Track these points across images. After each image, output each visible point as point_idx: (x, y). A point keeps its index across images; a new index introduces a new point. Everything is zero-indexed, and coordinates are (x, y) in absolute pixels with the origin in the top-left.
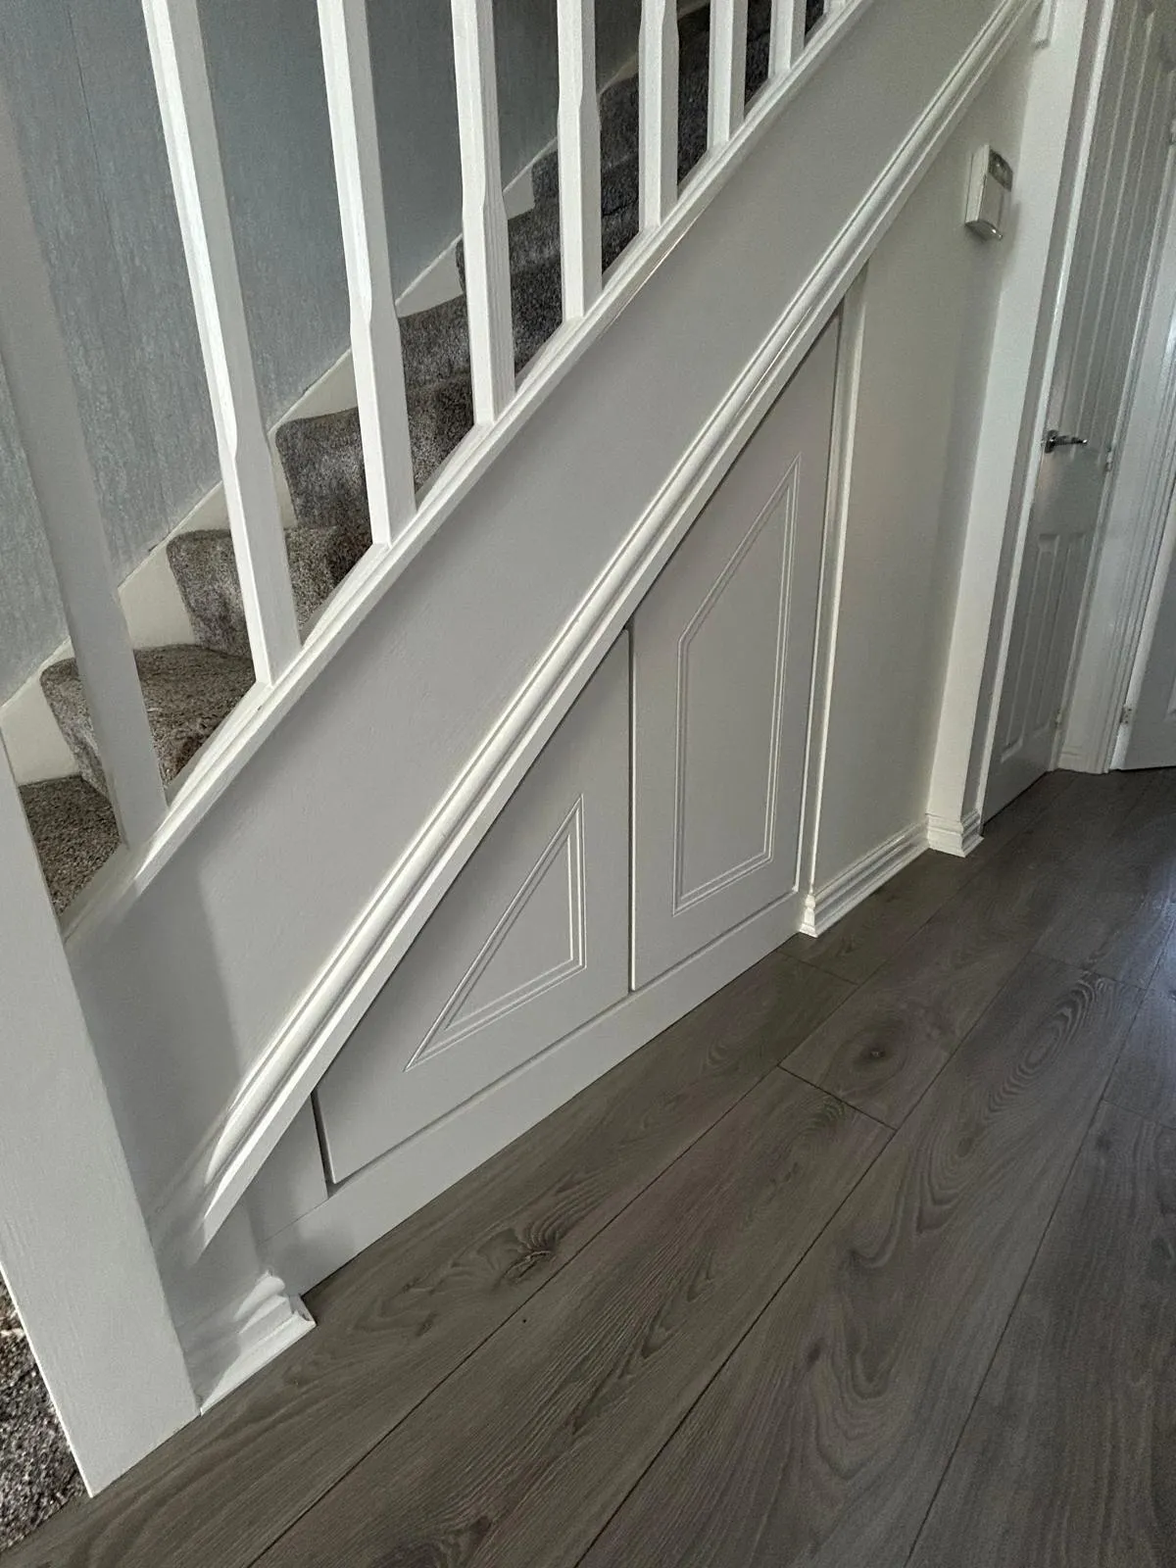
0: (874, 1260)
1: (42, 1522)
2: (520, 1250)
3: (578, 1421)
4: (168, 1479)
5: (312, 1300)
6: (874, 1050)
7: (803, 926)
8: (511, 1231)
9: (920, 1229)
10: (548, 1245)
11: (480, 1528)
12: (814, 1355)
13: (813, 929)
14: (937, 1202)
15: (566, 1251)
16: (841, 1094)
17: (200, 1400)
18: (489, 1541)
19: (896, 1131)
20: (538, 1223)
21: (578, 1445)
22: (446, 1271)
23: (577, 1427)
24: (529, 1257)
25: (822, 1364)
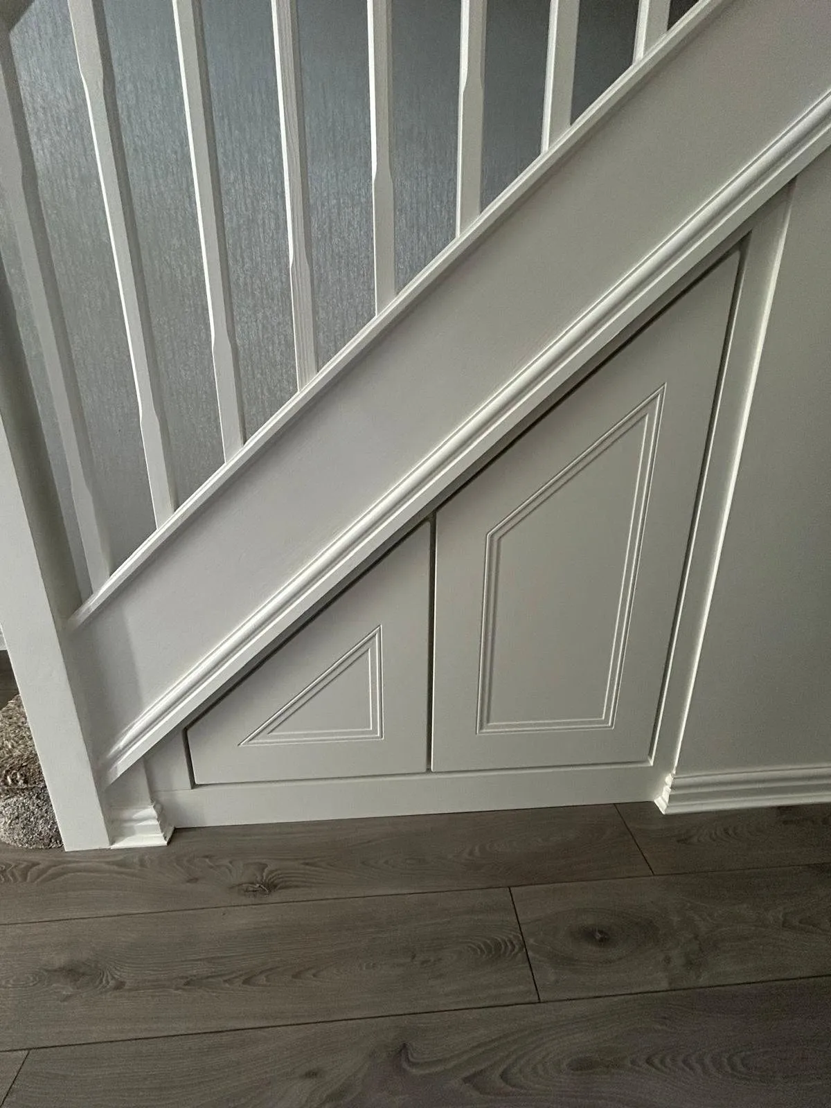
0: (414, 1065)
1: (51, 848)
2: (259, 879)
3: (190, 983)
4: (83, 864)
5: (177, 833)
6: (601, 932)
7: (660, 798)
8: (265, 866)
9: (467, 1080)
10: (271, 887)
11: (120, 986)
12: (311, 1074)
13: (665, 807)
14: (504, 1076)
15: (276, 897)
16: (531, 941)
17: (112, 842)
18: (117, 993)
19: (539, 1002)
20: (279, 872)
21: (179, 992)
22: (226, 862)
23: (188, 984)
24: (258, 885)
25: (309, 1084)
